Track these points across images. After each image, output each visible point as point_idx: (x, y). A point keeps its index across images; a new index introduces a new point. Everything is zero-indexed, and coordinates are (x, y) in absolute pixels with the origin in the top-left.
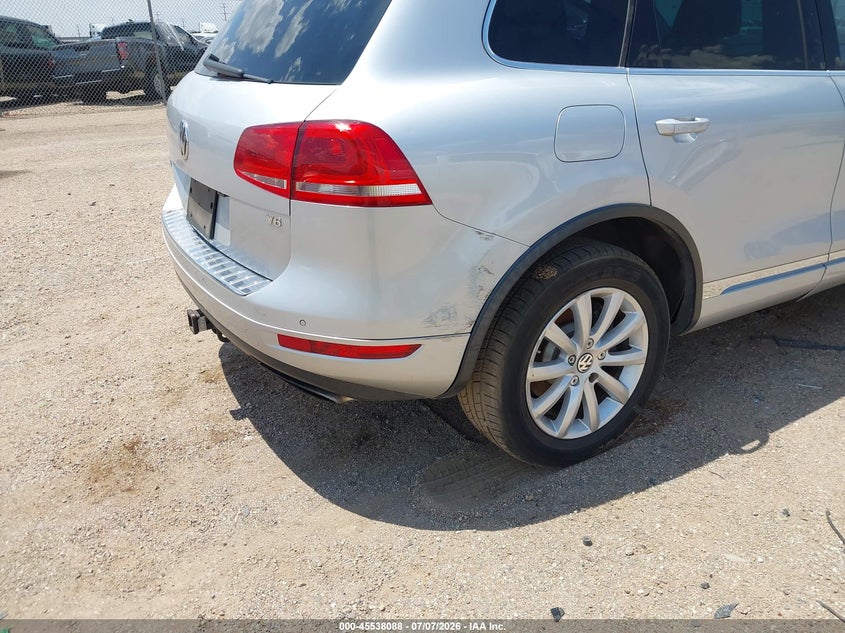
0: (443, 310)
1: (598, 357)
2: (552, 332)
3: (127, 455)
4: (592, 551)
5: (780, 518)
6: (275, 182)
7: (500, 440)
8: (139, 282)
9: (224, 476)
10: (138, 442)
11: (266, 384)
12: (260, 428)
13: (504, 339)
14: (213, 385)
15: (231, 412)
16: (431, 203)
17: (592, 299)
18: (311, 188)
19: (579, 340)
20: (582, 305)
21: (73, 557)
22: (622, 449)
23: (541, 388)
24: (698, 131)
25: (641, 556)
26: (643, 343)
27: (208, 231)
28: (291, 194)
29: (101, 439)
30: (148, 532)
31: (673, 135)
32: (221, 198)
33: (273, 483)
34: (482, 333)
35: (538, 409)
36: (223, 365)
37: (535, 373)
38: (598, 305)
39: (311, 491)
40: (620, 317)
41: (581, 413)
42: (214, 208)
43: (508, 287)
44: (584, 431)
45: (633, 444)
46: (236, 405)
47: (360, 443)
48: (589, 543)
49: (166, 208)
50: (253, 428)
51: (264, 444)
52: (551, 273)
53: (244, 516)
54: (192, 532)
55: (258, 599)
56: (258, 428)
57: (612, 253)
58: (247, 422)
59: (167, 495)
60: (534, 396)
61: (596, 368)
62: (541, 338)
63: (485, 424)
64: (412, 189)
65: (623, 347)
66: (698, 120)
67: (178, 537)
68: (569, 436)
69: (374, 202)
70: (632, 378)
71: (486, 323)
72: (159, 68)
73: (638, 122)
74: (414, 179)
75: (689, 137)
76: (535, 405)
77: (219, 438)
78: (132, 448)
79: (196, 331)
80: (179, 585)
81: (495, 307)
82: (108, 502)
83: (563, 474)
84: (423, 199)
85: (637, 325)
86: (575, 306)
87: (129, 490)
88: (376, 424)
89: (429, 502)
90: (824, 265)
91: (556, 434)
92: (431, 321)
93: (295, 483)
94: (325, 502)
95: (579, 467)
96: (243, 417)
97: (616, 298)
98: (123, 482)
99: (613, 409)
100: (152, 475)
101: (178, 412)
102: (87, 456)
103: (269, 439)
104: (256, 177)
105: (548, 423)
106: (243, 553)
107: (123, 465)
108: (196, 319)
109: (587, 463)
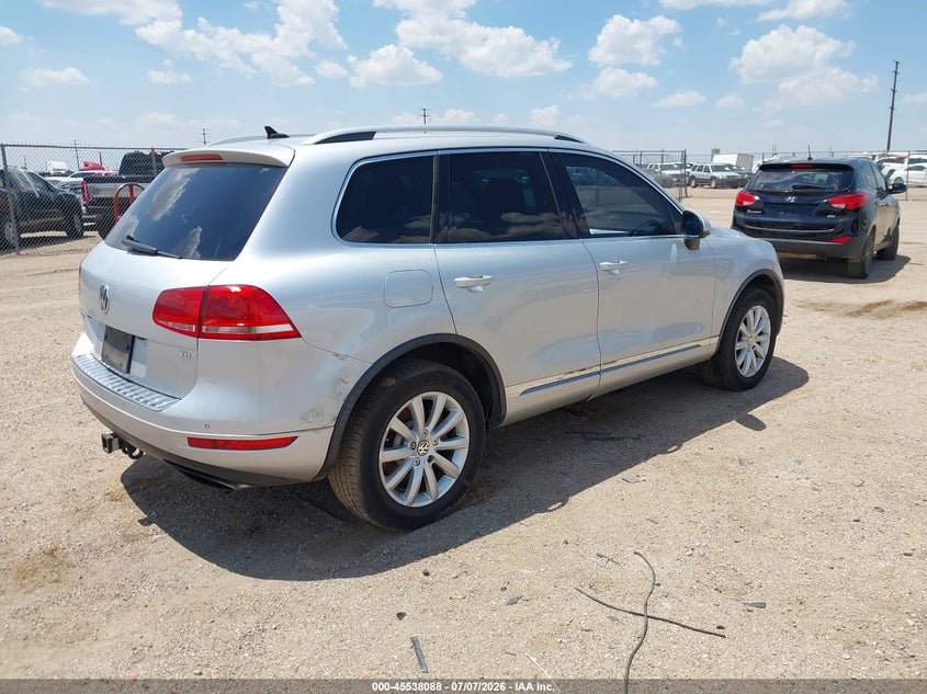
0: (313, 410)
1: (433, 445)
2: (396, 424)
3: (48, 559)
4: (429, 579)
5: (562, 545)
6: (186, 327)
7: (362, 510)
8: (28, 427)
9: (139, 564)
10: (55, 550)
11: (166, 498)
12: (166, 530)
13: (361, 431)
14: (118, 503)
15: (139, 521)
16: (300, 336)
17: (424, 401)
18: (212, 330)
19: (417, 431)
20: (417, 404)
21: (16, 628)
22: (458, 515)
23: (392, 467)
24: (485, 284)
25: (463, 577)
26: (465, 431)
27: (124, 367)
28: (199, 334)
29: (22, 550)
30: (79, 606)
31: (468, 288)
32: (137, 341)
33: (181, 564)
34: (342, 426)
35: (390, 484)
36: (126, 488)
37: (385, 456)
38: (428, 405)
39: (215, 566)
40: (446, 413)
41: (423, 487)
42: (130, 349)
43: (359, 392)
44: (427, 501)
45: (466, 510)
46: (143, 516)
47: (253, 532)
48: (427, 574)
49: (75, 353)
50: (159, 530)
51: (170, 540)
52: (391, 382)
53: (160, 587)
54: (117, 602)
55: (178, 634)
56: (163, 528)
57: (434, 368)
58: (154, 526)
59: (90, 582)
60: (386, 474)
61: (432, 452)
62: (388, 429)
63: (350, 498)
64: (287, 328)
65: (451, 435)
66: (485, 277)
67: (105, 605)
68: (414, 505)
69: (260, 337)
70: (461, 459)
71: (345, 418)
72: (12, 217)
73: (441, 279)
74: (288, 321)
75: (480, 288)
76: (387, 481)
77: (129, 539)
78: (52, 553)
79: (110, 451)
80: (111, 635)
81: (351, 406)
82: (38, 591)
83: (414, 535)
84: (295, 334)
85: (459, 417)
86: (411, 405)
87: (56, 581)
88: (265, 518)
89: (309, 562)
90: (599, 373)
91: (405, 503)
92: (304, 419)
93: (200, 562)
94: (226, 571)
95: (424, 529)
96: (150, 523)
97: (441, 399)
98: (48, 576)
99: (448, 484)
100: (75, 570)
101: (89, 524)
102: (13, 562)
103: (175, 536)
104: (170, 324)
105: (399, 496)
106: (162, 610)
107: (47, 566)
108: (110, 440)
109: (431, 526)
